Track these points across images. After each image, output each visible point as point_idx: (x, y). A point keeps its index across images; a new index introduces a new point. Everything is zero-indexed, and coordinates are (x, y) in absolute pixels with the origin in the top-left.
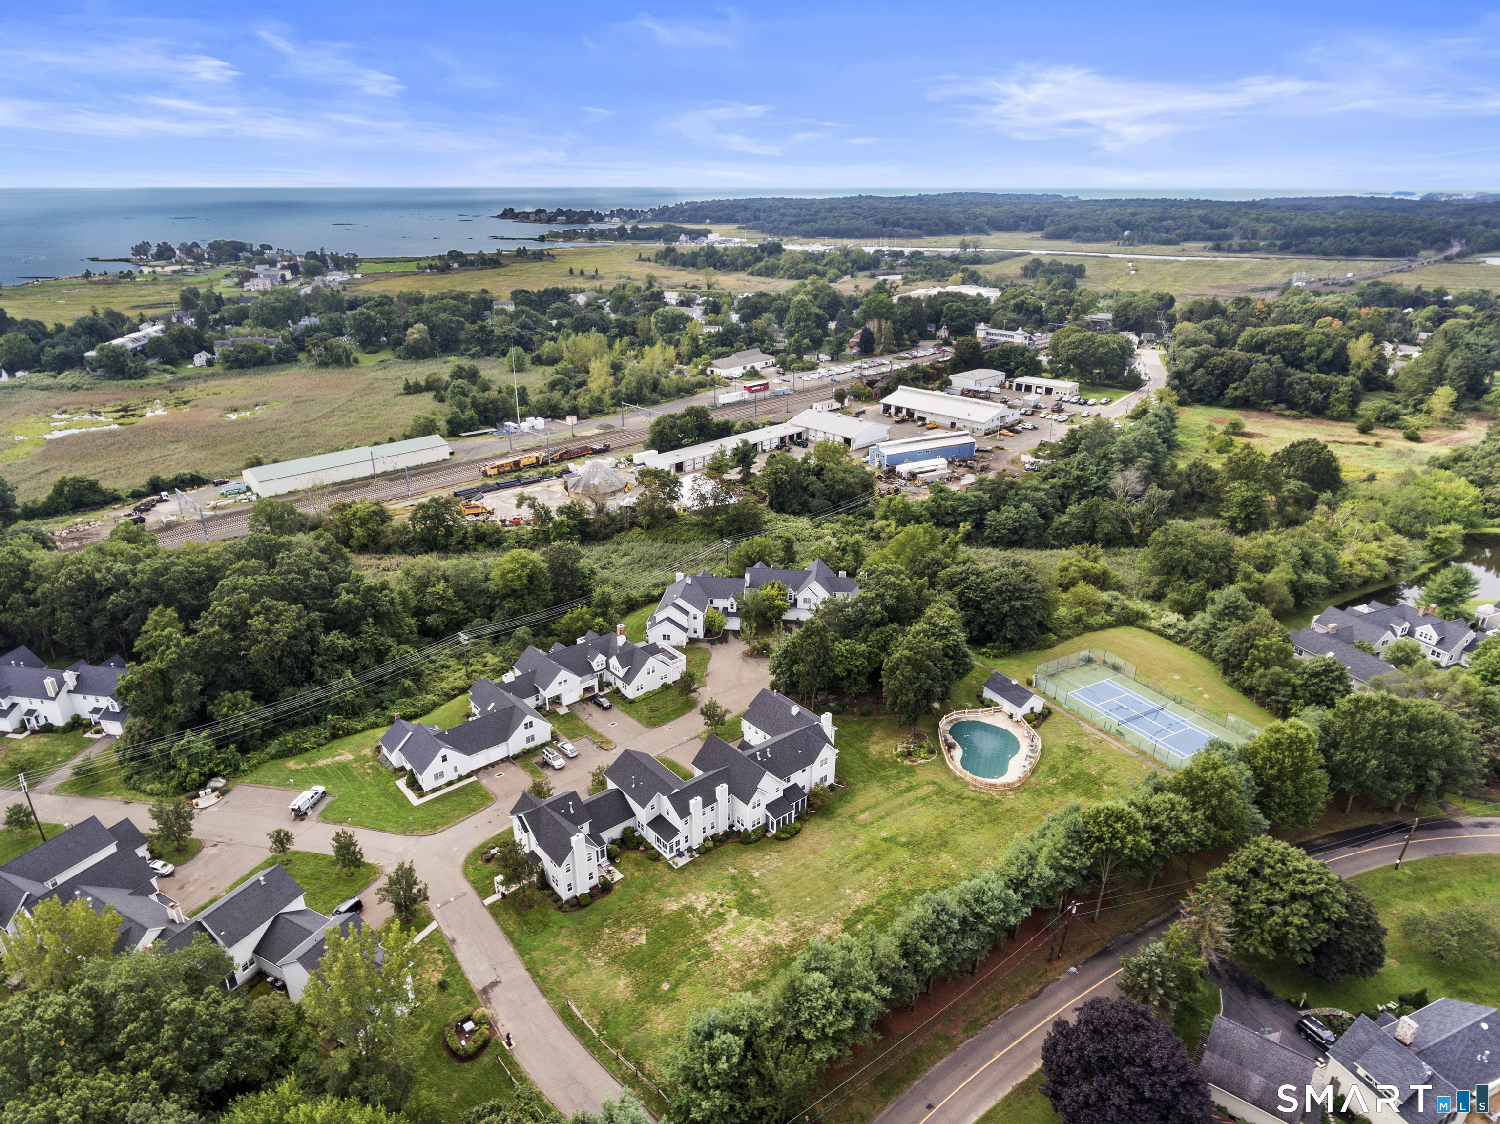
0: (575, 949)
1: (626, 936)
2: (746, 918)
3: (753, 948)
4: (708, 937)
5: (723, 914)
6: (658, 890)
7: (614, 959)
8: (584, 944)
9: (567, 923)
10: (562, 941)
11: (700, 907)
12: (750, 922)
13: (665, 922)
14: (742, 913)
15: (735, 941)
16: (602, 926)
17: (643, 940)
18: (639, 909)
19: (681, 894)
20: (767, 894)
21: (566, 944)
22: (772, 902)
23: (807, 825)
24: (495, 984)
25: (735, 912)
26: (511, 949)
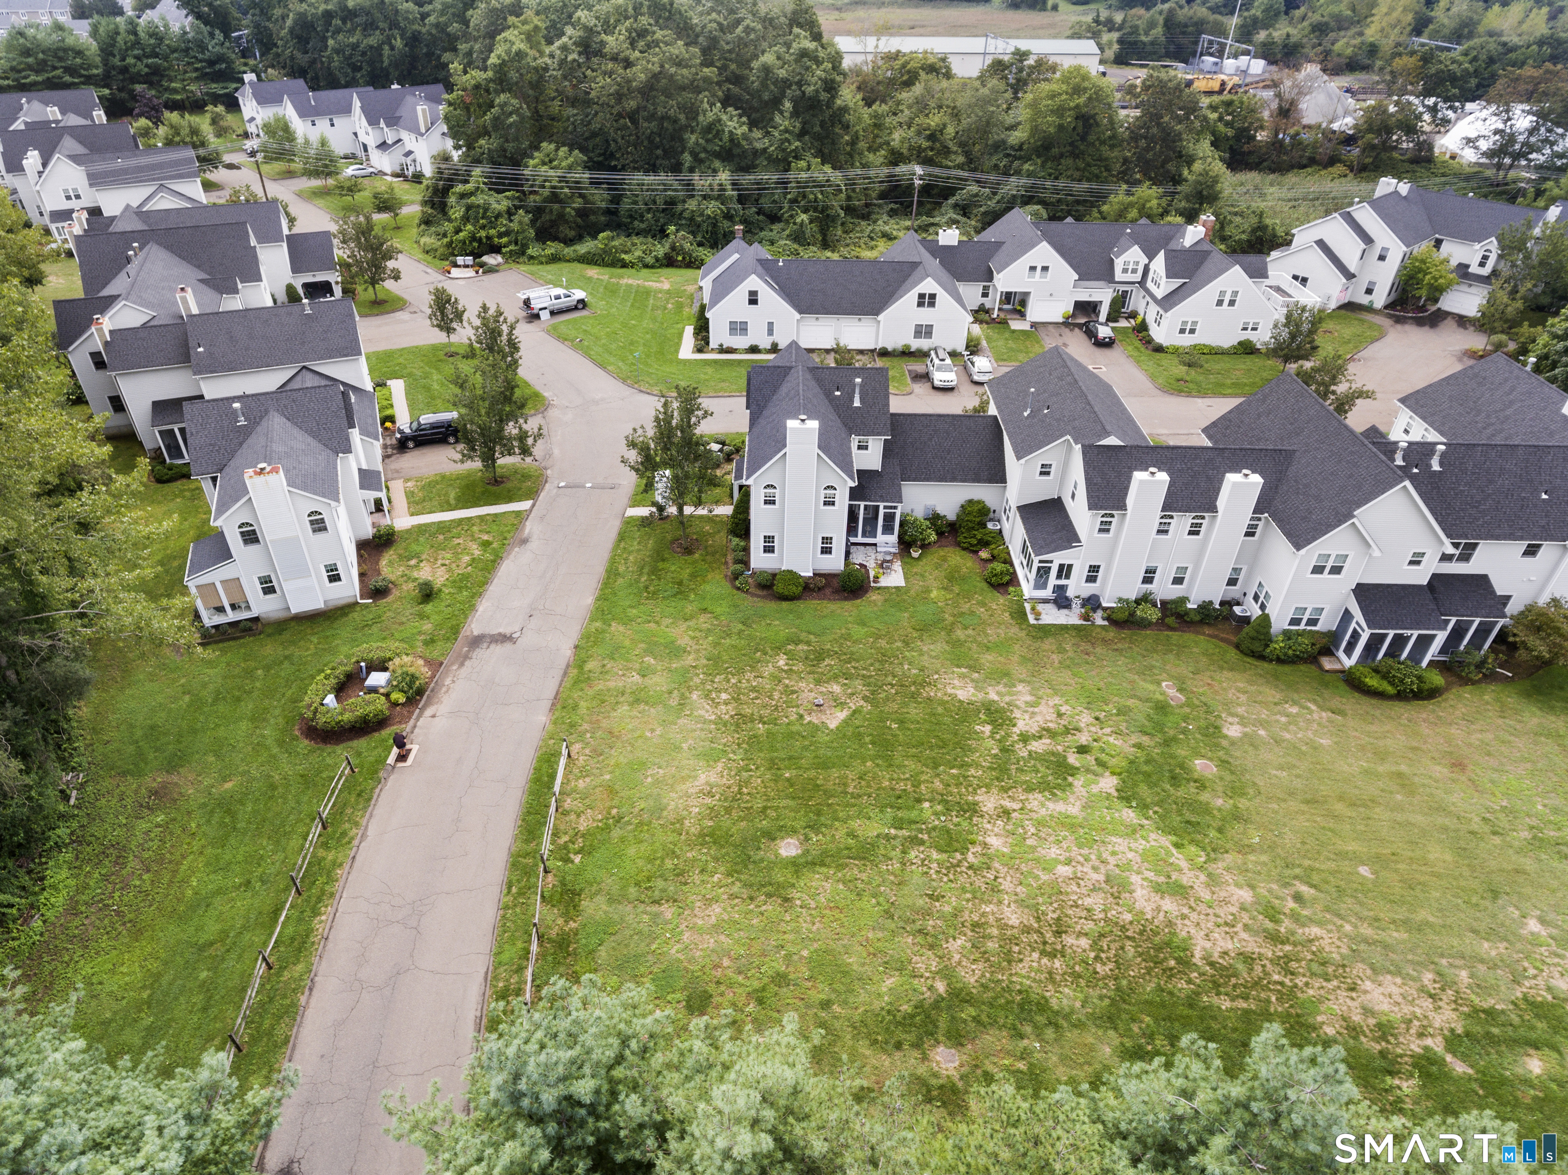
0: (690, 660)
1: (808, 692)
2: (1130, 815)
3: (1095, 902)
4: (989, 802)
5: (1073, 771)
6: (956, 644)
7: (740, 720)
8: (715, 660)
9: (721, 609)
10: (681, 633)
11: (1024, 723)
12: (1133, 831)
13: (914, 712)
14: (1126, 795)
15: (1054, 852)
16: (778, 649)
17: (835, 719)
18: (884, 657)
19: (1002, 675)
20: (1235, 791)
21: (684, 641)
22: (1236, 816)
23: (1467, 693)
24: (504, 638)
25: (1108, 783)
26: (589, 600)
